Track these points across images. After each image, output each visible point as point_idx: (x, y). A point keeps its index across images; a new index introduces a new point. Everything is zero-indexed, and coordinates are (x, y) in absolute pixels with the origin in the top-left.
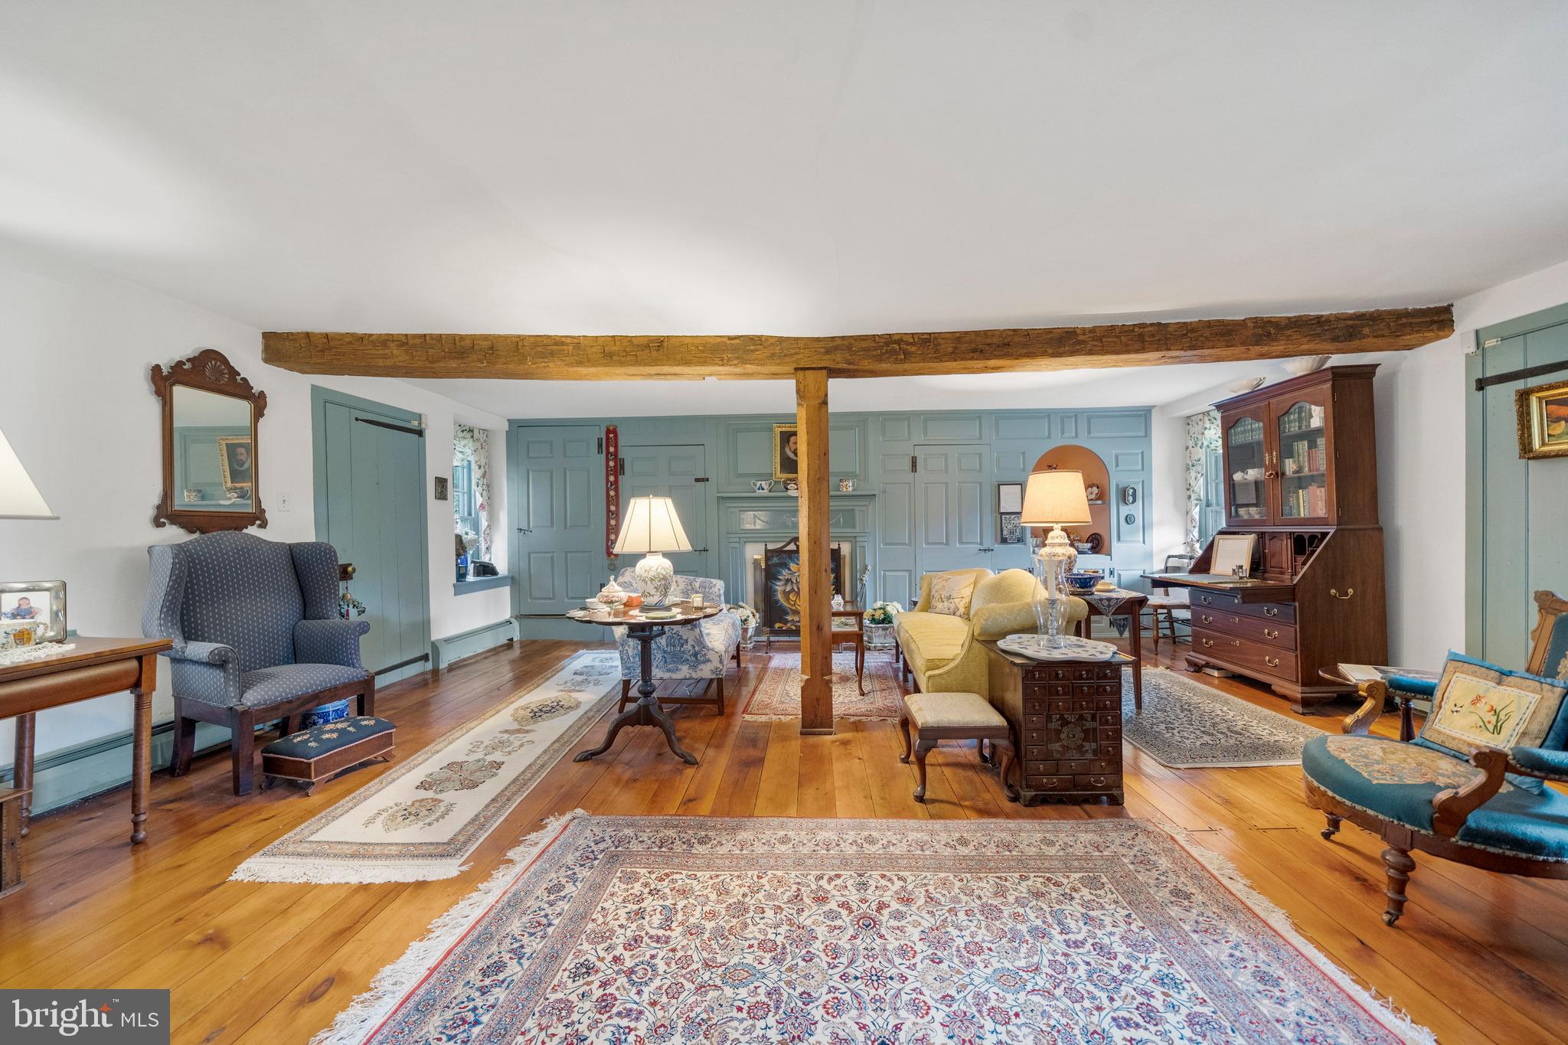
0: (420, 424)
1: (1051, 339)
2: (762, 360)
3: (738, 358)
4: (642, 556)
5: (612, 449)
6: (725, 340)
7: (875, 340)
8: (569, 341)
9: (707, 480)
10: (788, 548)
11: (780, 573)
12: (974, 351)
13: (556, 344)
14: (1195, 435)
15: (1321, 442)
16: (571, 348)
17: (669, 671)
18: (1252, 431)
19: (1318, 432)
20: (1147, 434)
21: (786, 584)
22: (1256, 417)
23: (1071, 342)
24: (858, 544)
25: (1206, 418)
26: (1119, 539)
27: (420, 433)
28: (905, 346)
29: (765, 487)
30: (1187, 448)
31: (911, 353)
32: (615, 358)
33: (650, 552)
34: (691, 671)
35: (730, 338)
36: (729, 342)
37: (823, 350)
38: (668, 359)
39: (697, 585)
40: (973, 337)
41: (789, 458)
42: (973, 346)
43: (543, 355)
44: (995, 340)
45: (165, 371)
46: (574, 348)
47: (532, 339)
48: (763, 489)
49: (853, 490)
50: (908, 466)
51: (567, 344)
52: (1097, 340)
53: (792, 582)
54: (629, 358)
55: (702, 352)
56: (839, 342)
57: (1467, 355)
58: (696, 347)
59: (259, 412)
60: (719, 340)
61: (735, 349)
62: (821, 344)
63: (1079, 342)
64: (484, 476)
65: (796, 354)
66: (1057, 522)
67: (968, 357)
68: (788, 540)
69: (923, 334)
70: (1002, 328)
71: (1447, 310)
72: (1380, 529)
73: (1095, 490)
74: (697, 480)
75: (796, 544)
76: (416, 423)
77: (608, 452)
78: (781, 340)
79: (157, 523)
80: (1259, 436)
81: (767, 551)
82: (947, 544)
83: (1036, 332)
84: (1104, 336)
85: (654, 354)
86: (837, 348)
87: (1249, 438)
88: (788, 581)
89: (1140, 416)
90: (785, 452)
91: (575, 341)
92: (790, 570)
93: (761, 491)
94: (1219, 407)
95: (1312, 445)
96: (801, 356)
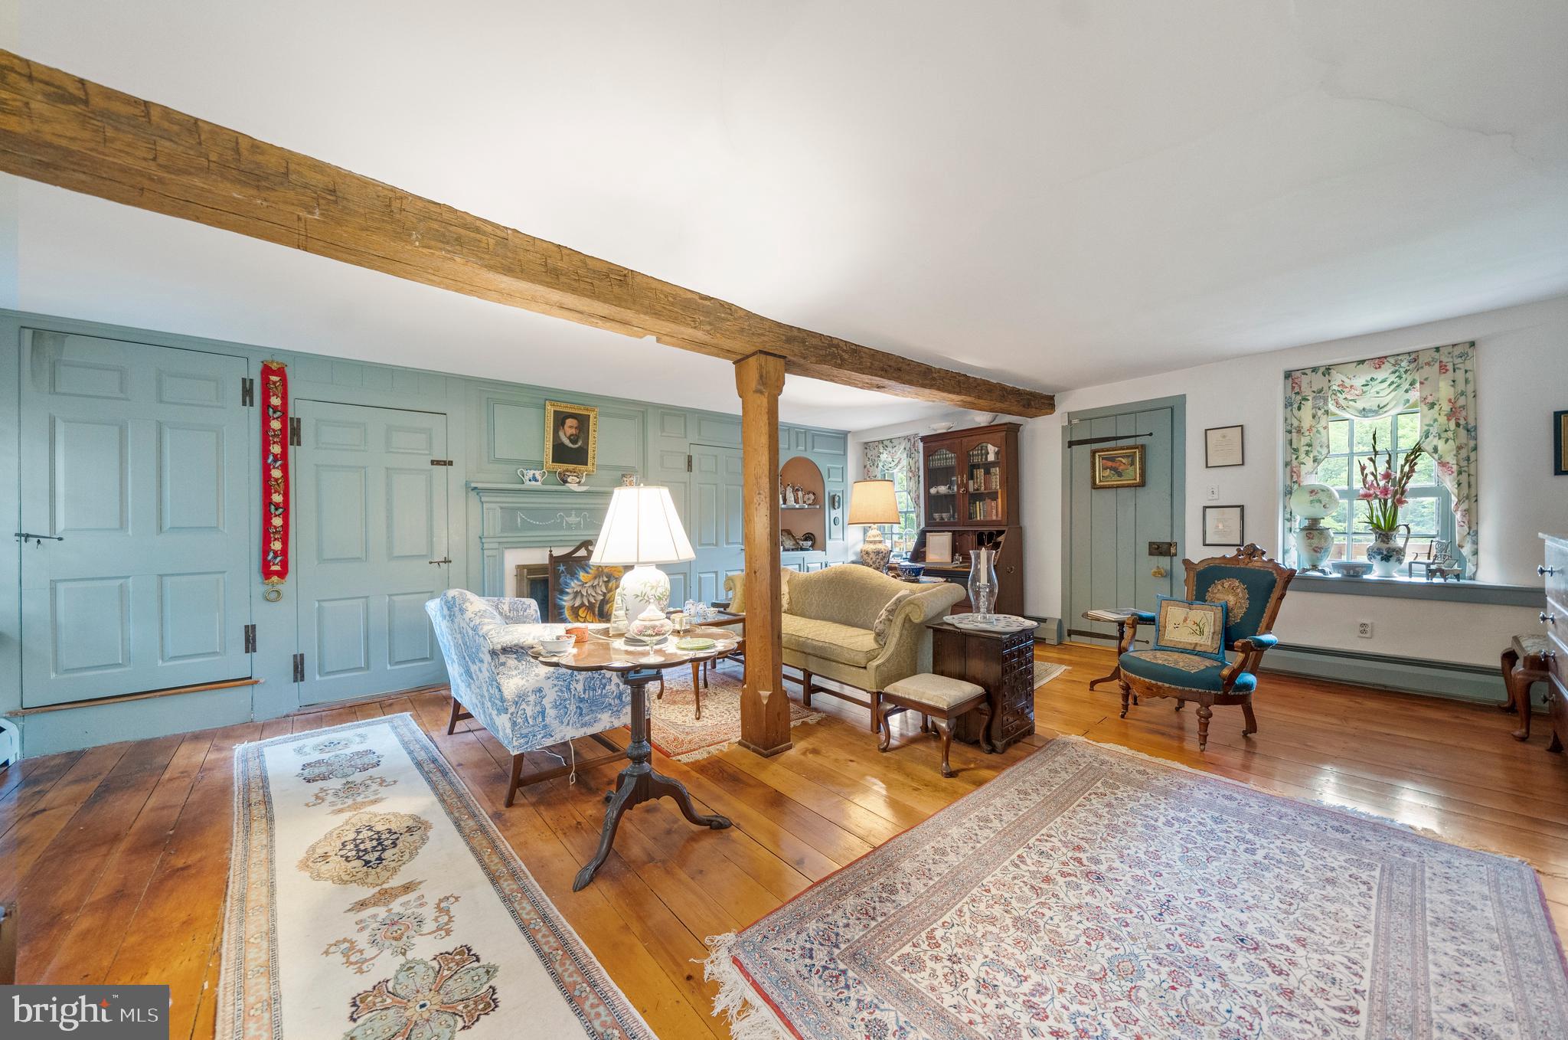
2: (732, 333)
3: (710, 324)
4: (629, 568)
6: (697, 298)
8: (489, 229)
10: (578, 554)
11: (567, 584)
12: (882, 369)
13: (465, 227)
14: (873, 457)
15: (996, 470)
16: (492, 241)
17: (584, 725)
18: (946, 458)
19: (993, 464)
20: (845, 454)
21: (575, 598)
22: (951, 449)
25: (881, 446)
26: (830, 538)
29: (538, 477)
30: (865, 467)
32: (563, 279)
33: (638, 563)
34: (613, 719)
36: (701, 301)
38: (634, 302)
41: (562, 444)
43: (443, 239)
46: (497, 244)
47: (420, 204)
48: (536, 480)
50: (684, 465)
51: (484, 233)
53: (582, 595)
54: (583, 285)
55: (672, 304)
56: (796, 333)
57: (1063, 427)
58: (666, 296)
60: (690, 296)
61: (707, 313)
65: (762, 335)
66: (874, 523)
68: (578, 544)
71: (1052, 398)
72: (1021, 528)
73: (812, 497)
75: (587, 549)
77: (266, 404)
78: (749, 315)
80: (953, 462)
81: (551, 556)
82: (716, 545)
85: (616, 289)
87: (943, 463)
88: (577, 593)
89: (841, 438)
90: (559, 437)
91: (499, 233)
93: (533, 483)
94: (924, 439)
95: (987, 472)
96: (766, 339)
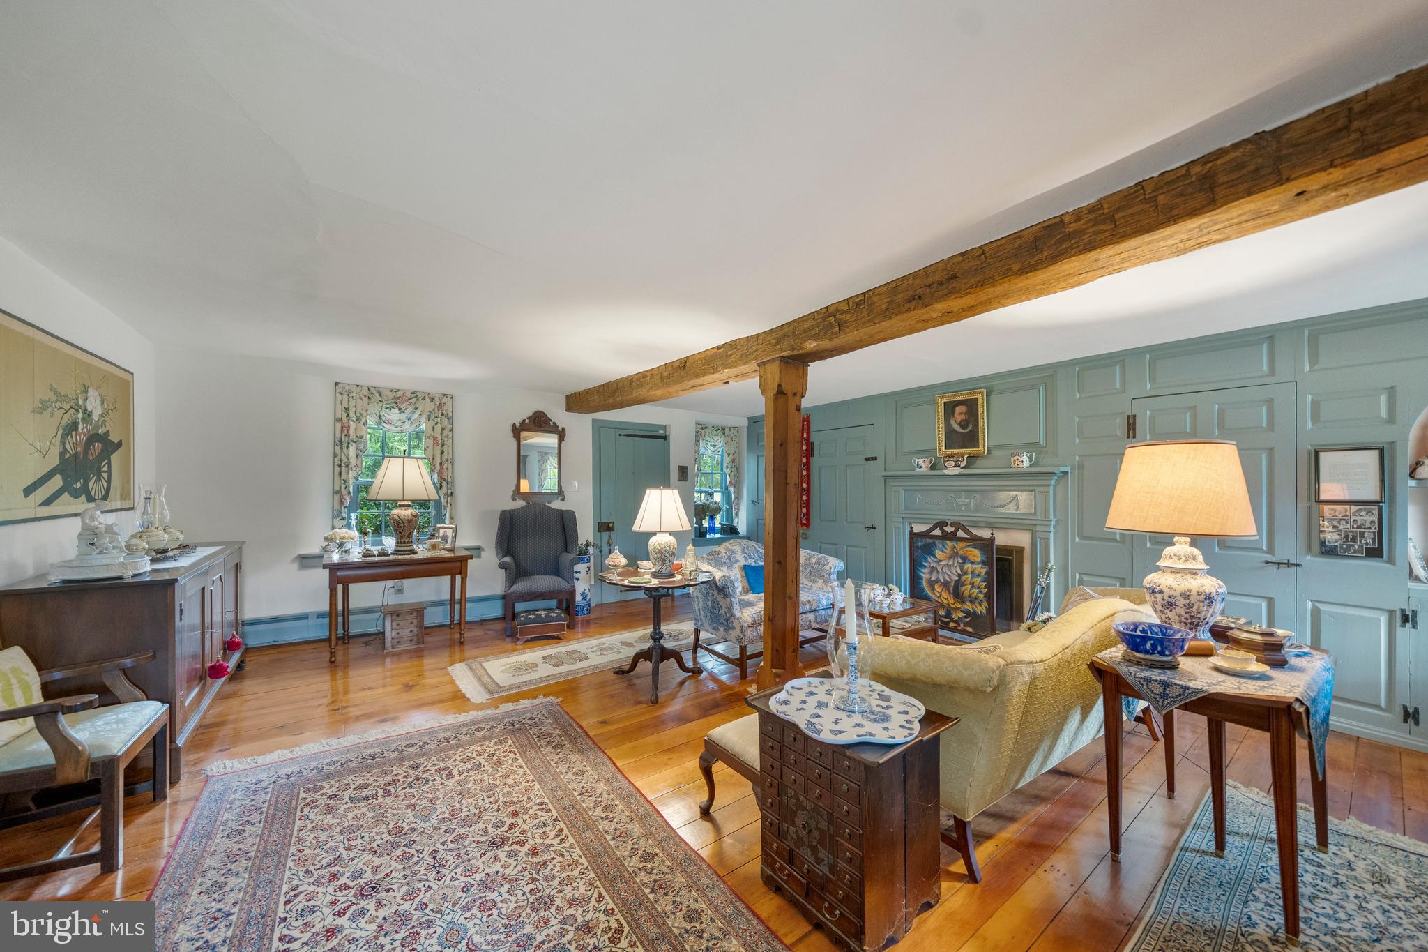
0: (665, 432)
1: (1020, 247)
5: (805, 435)
7: (814, 319)
9: (876, 458)
23: (1053, 242)
24: (1039, 534)
27: (665, 438)
28: (841, 317)
31: (846, 322)
35: (719, 348)
37: (774, 341)
39: (814, 561)
40: (910, 282)
42: (910, 293)
44: (937, 278)
45: (518, 425)
49: (1031, 466)
52: (1103, 222)
59: (561, 440)
62: (774, 335)
63: (1069, 237)
64: (733, 460)
67: (903, 309)
69: (857, 296)
70: (946, 257)
74: (868, 459)
76: (662, 432)
79: (514, 499)
83: (995, 244)
84: (1118, 209)
86: (785, 336)
92: (935, 557)
